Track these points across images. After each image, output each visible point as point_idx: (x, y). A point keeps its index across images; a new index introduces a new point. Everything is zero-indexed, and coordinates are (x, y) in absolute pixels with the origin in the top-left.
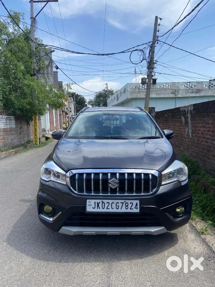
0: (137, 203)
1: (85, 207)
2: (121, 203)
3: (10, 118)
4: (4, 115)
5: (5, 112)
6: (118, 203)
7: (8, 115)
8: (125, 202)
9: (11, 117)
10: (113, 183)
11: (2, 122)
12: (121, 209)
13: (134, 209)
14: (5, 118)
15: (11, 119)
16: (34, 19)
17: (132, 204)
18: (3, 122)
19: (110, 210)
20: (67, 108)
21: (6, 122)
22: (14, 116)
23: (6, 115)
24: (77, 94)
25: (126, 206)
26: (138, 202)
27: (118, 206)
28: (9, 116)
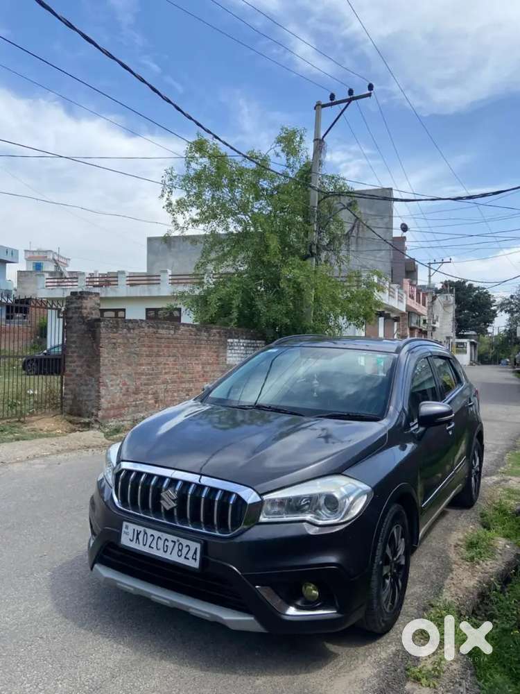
0: (196, 549)
1: (119, 536)
2: (172, 541)
3: (255, 345)
4: (243, 339)
5: (247, 332)
6: (168, 541)
7: (250, 339)
8: (178, 541)
9: (258, 342)
10: (169, 500)
11: (236, 351)
12: (171, 554)
13: (191, 559)
14: (245, 345)
15: (258, 347)
16: (322, 140)
17: (188, 549)
18: (238, 351)
19: (154, 552)
20: (425, 321)
21: (244, 352)
22: (264, 340)
23: (246, 339)
24: (470, 285)
25: (179, 550)
26: (198, 546)
27: (167, 546)
28: (253, 341)
